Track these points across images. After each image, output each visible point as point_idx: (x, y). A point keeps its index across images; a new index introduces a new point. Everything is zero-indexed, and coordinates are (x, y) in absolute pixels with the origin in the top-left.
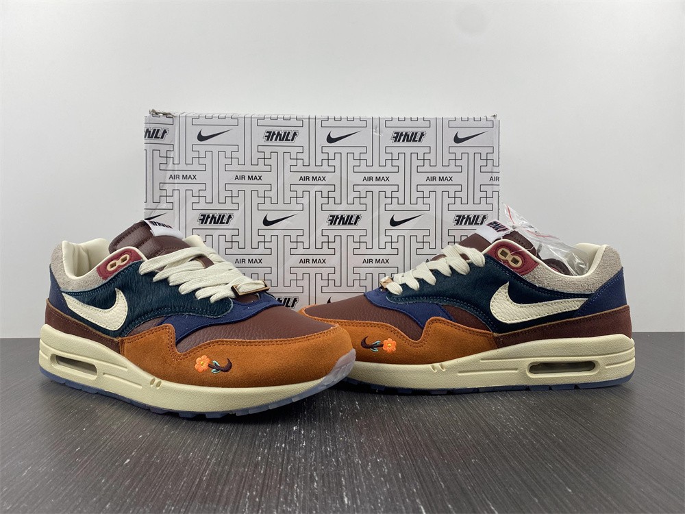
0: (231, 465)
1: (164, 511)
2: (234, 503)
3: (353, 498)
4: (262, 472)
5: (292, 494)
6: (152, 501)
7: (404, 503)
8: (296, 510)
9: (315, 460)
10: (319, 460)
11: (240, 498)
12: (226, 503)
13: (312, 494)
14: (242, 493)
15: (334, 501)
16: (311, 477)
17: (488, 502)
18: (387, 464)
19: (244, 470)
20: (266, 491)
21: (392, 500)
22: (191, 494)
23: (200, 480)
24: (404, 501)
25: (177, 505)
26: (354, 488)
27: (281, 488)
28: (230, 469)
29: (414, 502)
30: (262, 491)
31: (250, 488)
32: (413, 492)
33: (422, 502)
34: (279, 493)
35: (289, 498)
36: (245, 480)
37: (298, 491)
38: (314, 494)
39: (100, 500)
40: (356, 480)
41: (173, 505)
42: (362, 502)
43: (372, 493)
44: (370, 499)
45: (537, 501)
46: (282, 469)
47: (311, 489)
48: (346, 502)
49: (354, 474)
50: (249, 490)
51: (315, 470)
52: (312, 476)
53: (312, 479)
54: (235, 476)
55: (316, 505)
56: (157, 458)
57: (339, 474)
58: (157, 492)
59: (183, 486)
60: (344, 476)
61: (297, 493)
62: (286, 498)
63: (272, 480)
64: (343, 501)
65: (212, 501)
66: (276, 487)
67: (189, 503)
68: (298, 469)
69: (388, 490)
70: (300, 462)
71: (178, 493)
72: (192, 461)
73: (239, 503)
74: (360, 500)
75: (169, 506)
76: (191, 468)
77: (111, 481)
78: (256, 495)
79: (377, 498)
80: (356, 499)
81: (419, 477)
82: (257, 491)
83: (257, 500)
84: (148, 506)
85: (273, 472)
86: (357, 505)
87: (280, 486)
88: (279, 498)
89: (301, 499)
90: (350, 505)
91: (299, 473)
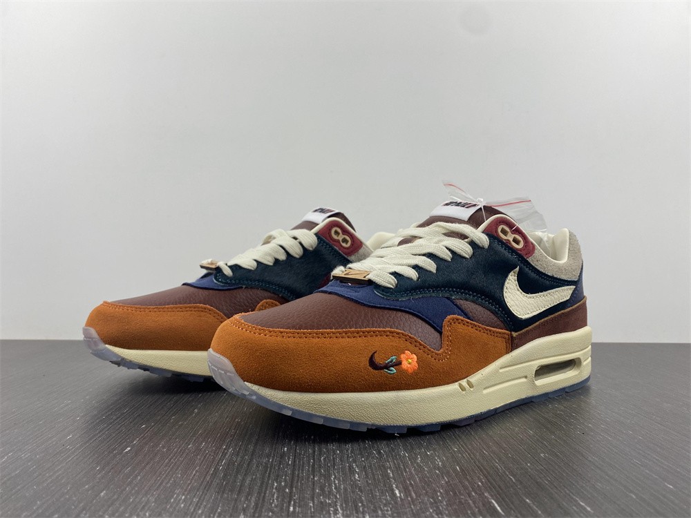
0: (252, 455)
1: (172, 500)
2: (259, 493)
3: (406, 490)
4: (290, 462)
5: (330, 485)
6: (157, 489)
7: (470, 497)
8: (336, 502)
9: (352, 452)
10: (358, 452)
11: (266, 489)
12: (249, 494)
13: (354, 485)
14: (267, 483)
15: (382, 493)
16: (350, 469)
17: (574, 497)
18: (439, 457)
19: (269, 461)
20: (297, 482)
21: (455, 494)
22: (205, 483)
23: (215, 469)
24: (469, 495)
25: (188, 494)
26: (405, 482)
27: (316, 479)
28: (251, 460)
29: (481, 495)
30: (292, 482)
31: (277, 478)
32: (478, 485)
33: (492, 496)
34: (314, 485)
35: (326, 489)
36: (270, 471)
37: (337, 482)
38: (357, 486)
39: (95, 487)
40: (406, 472)
41: (183, 494)
42: (418, 495)
43: (428, 485)
44: (427, 492)
45: (634, 497)
46: (314, 460)
47: (352, 481)
48: (398, 495)
49: (402, 467)
50: (276, 480)
51: (354, 461)
52: (351, 467)
53: (352, 471)
54: (258, 467)
55: (360, 497)
56: (163, 447)
57: (383, 466)
58: (163, 481)
59: (195, 475)
60: (390, 468)
61: (335, 484)
62: (322, 489)
63: (302, 470)
64: (394, 495)
65: (232, 491)
66: (309, 477)
67: (203, 492)
68: (334, 461)
69: (446, 483)
70: (334, 453)
71: (189, 482)
72: (205, 451)
73: (265, 494)
74: (415, 493)
75: (178, 495)
76: (205, 457)
77: (107, 469)
78: (286, 486)
79: (435, 491)
80: (409, 491)
81: (481, 470)
82: (285, 481)
83: (287, 490)
84: (153, 495)
85: (303, 463)
86: (412, 498)
87: (314, 477)
88: (313, 489)
89: (342, 491)
90: (403, 497)
91: (334, 464)
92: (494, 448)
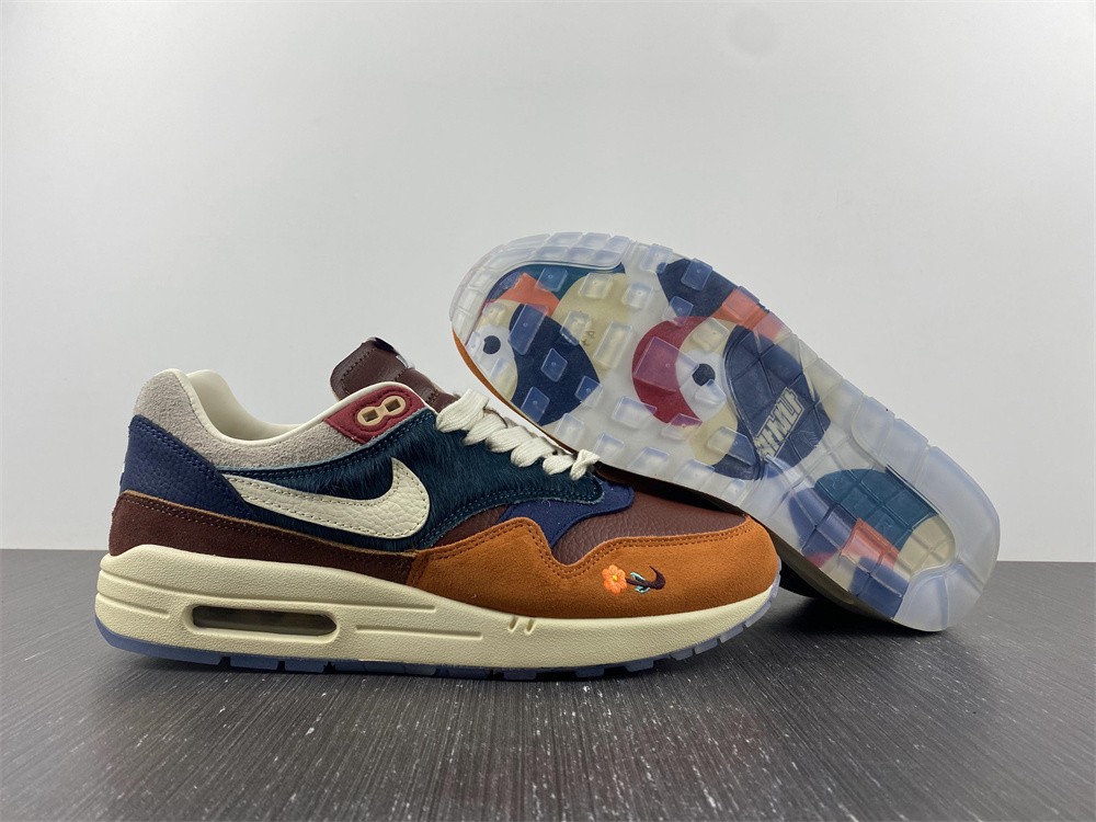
0: (492, 741)
1: (393, 809)
2: (514, 800)
3: (722, 797)
4: (549, 753)
5: (613, 790)
6: (368, 792)
7: (818, 810)
8: (626, 814)
9: (636, 738)
10: (644, 738)
11: (523, 793)
12: (500, 801)
13: (648, 790)
14: (523, 784)
15: (691, 803)
16: (637, 765)
17: (970, 812)
18: (763, 747)
19: (517, 751)
20: (565, 784)
21: (795, 804)
22: (433, 784)
23: (443, 762)
24: (817, 808)
25: (413, 800)
26: (720, 785)
27: (591, 779)
28: (492, 749)
29: (834, 807)
30: (558, 783)
31: (535, 777)
32: (827, 792)
34: (589, 788)
35: (608, 795)
36: (523, 767)
37: (622, 784)
38: (652, 790)
39: (278, 788)
40: (719, 770)
41: (407, 801)
42: (743, 807)
43: (755, 791)
44: (754, 801)
45: (1056, 812)
46: (583, 751)
47: (643, 783)
48: (713, 805)
49: (712, 762)
50: (534, 780)
51: (642, 752)
52: (638, 762)
53: (642, 769)
54: (503, 759)
55: (660, 807)
56: (361, 727)
57: (685, 760)
58: (373, 780)
59: (416, 771)
60: (695, 763)
61: (620, 788)
62: (603, 793)
63: (569, 766)
64: (708, 805)
65: (474, 796)
66: (580, 777)
67: (434, 798)
68: (612, 752)
69: (781, 787)
70: (611, 740)
71: (410, 782)
72: (422, 733)
73: (523, 801)
74: (739, 804)
75: (400, 802)
76: (424, 746)
77: (289, 760)
78: (550, 789)
79: (766, 801)
80: (729, 800)
81: (828, 769)
82: (548, 782)
83: (553, 796)
84: (363, 801)
85: (568, 755)
86: (734, 810)
87: (588, 776)
88: (590, 795)
89: (632, 798)
90: (721, 809)
91: (613, 756)
92: (844, 735)
